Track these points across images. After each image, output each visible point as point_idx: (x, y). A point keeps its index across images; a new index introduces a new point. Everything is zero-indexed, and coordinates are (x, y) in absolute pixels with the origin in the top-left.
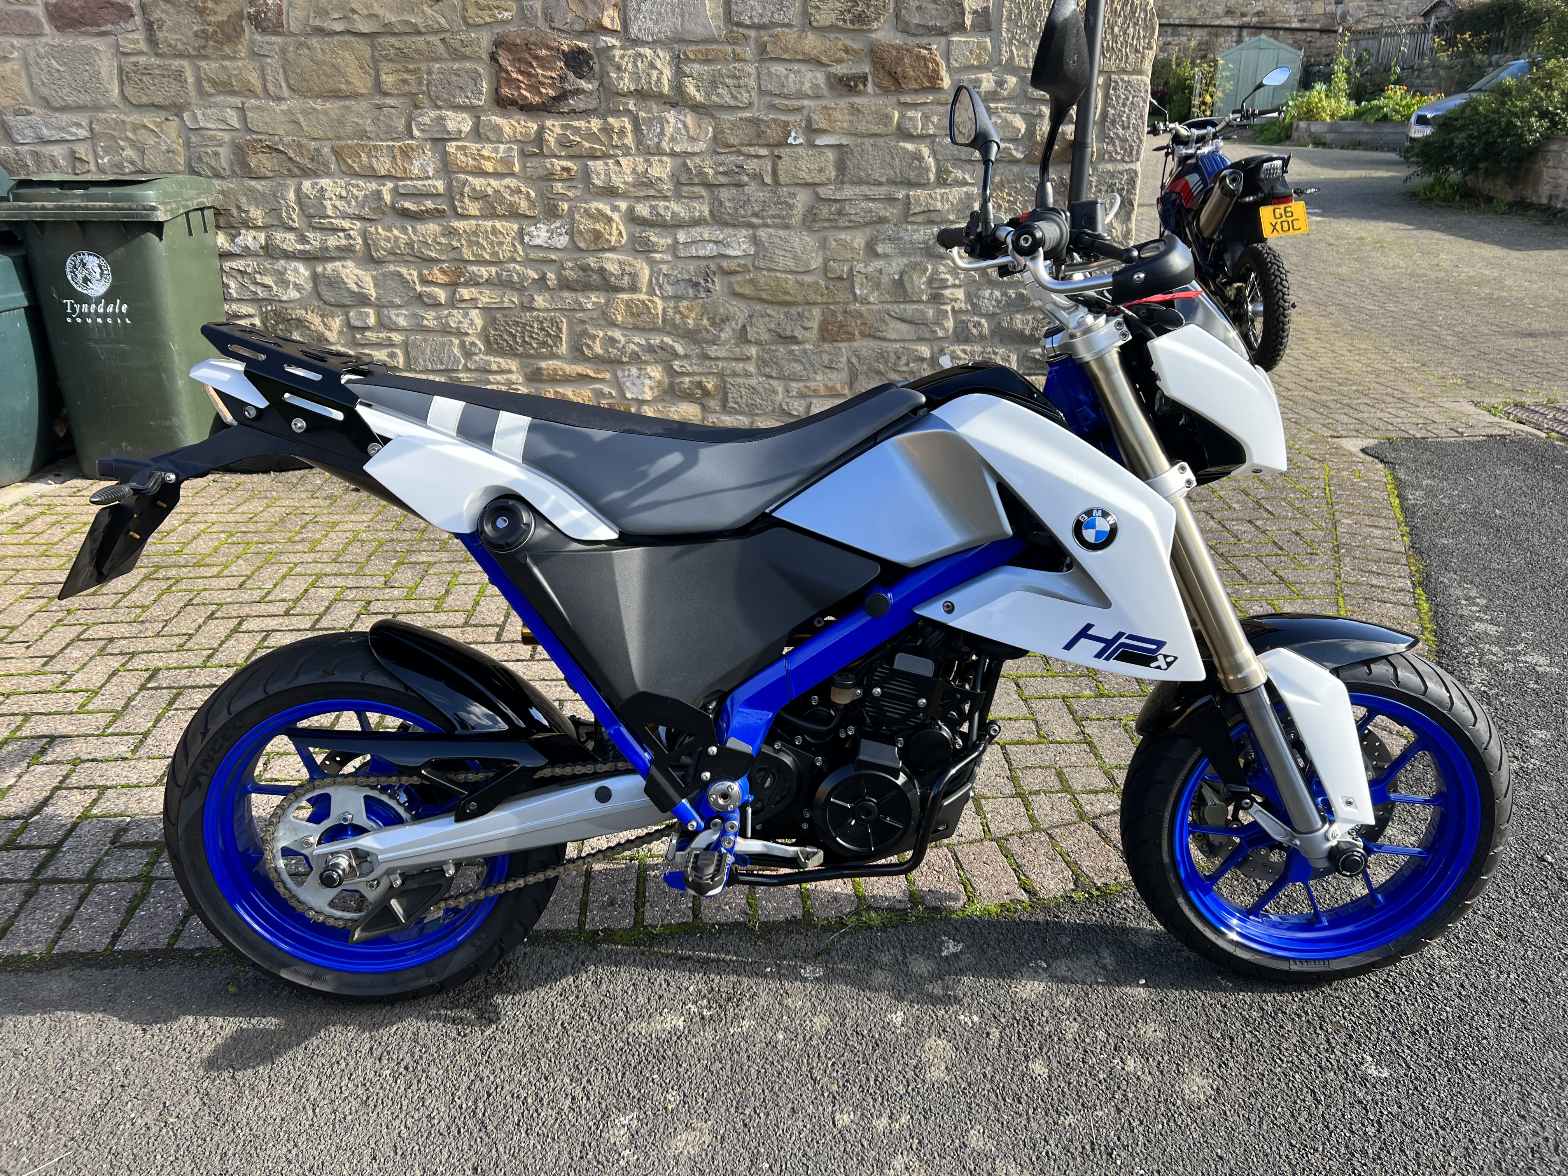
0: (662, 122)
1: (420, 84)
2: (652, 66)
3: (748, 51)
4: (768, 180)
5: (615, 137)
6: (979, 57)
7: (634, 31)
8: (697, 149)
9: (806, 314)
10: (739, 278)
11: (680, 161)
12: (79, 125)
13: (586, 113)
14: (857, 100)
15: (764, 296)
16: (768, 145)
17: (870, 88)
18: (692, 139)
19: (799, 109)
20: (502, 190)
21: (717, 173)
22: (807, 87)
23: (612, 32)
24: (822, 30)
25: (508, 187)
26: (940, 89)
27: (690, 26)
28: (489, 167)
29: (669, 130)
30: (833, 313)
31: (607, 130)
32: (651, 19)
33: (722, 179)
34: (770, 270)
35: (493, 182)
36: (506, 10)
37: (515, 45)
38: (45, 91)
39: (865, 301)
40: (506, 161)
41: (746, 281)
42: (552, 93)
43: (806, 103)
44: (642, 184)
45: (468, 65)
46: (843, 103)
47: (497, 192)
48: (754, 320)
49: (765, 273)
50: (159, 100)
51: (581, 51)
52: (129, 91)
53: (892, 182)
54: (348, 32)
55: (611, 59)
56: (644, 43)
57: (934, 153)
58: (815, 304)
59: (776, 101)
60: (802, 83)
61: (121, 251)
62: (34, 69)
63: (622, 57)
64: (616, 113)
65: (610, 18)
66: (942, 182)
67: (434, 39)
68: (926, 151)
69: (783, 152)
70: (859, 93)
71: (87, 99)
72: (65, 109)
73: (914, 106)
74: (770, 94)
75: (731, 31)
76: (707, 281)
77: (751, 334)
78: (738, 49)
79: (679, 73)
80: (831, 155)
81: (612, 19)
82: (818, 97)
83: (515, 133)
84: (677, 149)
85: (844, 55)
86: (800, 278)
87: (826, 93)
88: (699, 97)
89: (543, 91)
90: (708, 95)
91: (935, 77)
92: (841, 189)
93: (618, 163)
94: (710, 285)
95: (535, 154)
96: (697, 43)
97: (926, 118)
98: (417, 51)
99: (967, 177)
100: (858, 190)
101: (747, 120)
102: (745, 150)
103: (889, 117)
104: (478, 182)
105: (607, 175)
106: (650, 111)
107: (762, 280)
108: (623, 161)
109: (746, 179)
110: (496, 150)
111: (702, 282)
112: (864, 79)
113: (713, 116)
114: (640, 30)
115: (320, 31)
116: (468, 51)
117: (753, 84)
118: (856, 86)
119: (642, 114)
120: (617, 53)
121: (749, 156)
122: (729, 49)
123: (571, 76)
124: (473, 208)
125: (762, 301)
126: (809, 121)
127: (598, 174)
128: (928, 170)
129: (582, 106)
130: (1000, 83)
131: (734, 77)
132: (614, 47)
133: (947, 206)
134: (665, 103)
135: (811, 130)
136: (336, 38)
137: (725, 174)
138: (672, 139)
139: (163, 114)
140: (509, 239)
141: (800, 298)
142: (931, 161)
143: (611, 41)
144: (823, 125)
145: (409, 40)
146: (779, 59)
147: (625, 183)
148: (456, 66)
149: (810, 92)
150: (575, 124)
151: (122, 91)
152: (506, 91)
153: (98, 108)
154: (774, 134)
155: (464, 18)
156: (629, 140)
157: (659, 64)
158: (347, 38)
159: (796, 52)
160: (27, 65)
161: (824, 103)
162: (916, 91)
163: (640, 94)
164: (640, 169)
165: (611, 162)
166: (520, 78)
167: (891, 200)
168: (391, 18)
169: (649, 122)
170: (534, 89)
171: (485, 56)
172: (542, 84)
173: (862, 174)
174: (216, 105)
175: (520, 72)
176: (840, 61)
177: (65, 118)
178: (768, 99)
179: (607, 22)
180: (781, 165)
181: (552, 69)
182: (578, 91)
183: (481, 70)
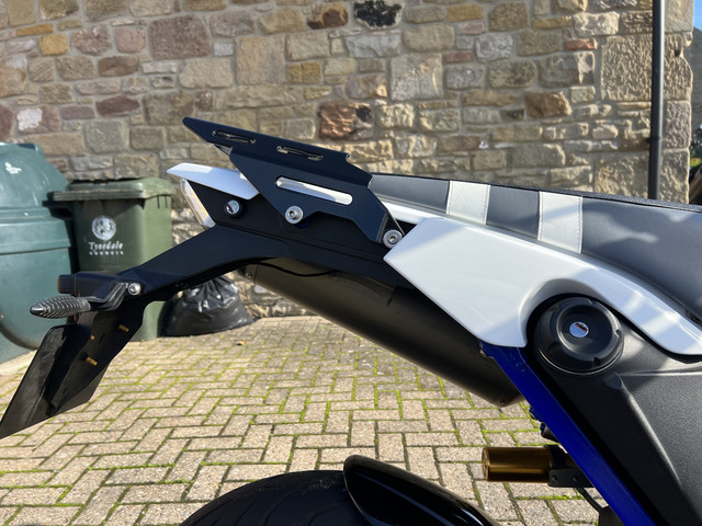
0: (409, 141)
1: (280, 129)
2: (403, 113)
3: (456, 102)
4: (468, 168)
5: (383, 151)
6: (588, 97)
7: (394, 96)
8: (427, 154)
11: (418, 161)
12: (108, 161)
13: (367, 140)
14: (518, 123)
16: (467, 150)
17: (525, 116)
18: (425, 149)
19: (485, 130)
22: (489, 118)
23: (382, 98)
24: (497, 89)
26: (566, 115)
27: (425, 91)
29: (412, 145)
31: (378, 147)
32: (403, 90)
33: (442, 169)
36: (326, 91)
37: (330, 107)
38: (92, 145)
42: (349, 130)
43: (489, 126)
45: (306, 119)
46: (510, 125)
50: (149, 146)
51: (365, 108)
52: (134, 143)
53: (540, 166)
54: (246, 107)
55: (381, 111)
56: (399, 102)
57: (564, 149)
59: (472, 127)
60: (486, 116)
61: (121, 216)
62: (88, 135)
63: (387, 110)
64: (384, 138)
65: (381, 90)
66: (569, 163)
67: (289, 108)
68: (559, 148)
69: (477, 153)
70: (520, 120)
71: (113, 148)
72: (102, 153)
73: (551, 125)
74: (469, 123)
75: (447, 93)
78: (450, 101)
79: (418, 116)
80: (504, 153)
81: (383, 91)
82: (495, 123)
84: (416, 155)
85: (509, 100)
87: (500, 121)
88: (429, 127)
89: (345, 129)
90: (434, 126)
91: (562, 109)
92: (510, 171)
93: (384, 164)
96: (428, 100)
97: (558, 131)
98: (280, 114)
99: (585, 161)
100: (520, 171)
101: (456, 137)
102: (454, 153)
103: (537, 131)
106: (401, 136)
108: (387, 163)
109: (455, 168)
112: (522, 112)
113: (436, 137)
114: (397, 95)
115: (232, 108)
116: (306, 112)
117: (459, 118)
118: (517, 116)
119: (398, 138)
120: (385, 108)
121: (457, 156)
122: (445, 102)
123: (360, 121)
126: (491, 136)
128: (561, 158)
129: (365, 136)
131: (448, 115)
132: (383, 105)
133: (573, 177)
134: (410, 132)
135: (492, 141)
136: (239, 111)
137: (444, 166)
138: (414, 150)
139: (150, 153)
142: (562, 153)
143: (382, 102)
144: (499, 137)
145: (275, 109)
146: (474, 105)
148: (299, 120)
149: (491, 121)
150: (361, 145)
151: (130, 143)
152: (325, 131)
153: (118, 152)
154: (471, 143)
155: (305, 97)
156: (390, 152)
157: (407, 112)
158: (245, 110)
159: (483, 101)
160: (84, 132)
161: (498, 126)
162: (552, 117)
163: (397, 128)
165: (380, 164)
166: (332, 123)
167: (539, 175)
168: (267, 98)
169: (401, 142)
170: (340, 129)
171: (315, 114)
172: (344, 126)
173: (523, 162)
174: (176, 147)
175: (333, 121)
176: (507, 104)
177: (101, 158)
178: (467, 126)
179: (379, 93)
180: (476, 160)
181: (350, 118)
182: (364, 128)
183: (312, 121)
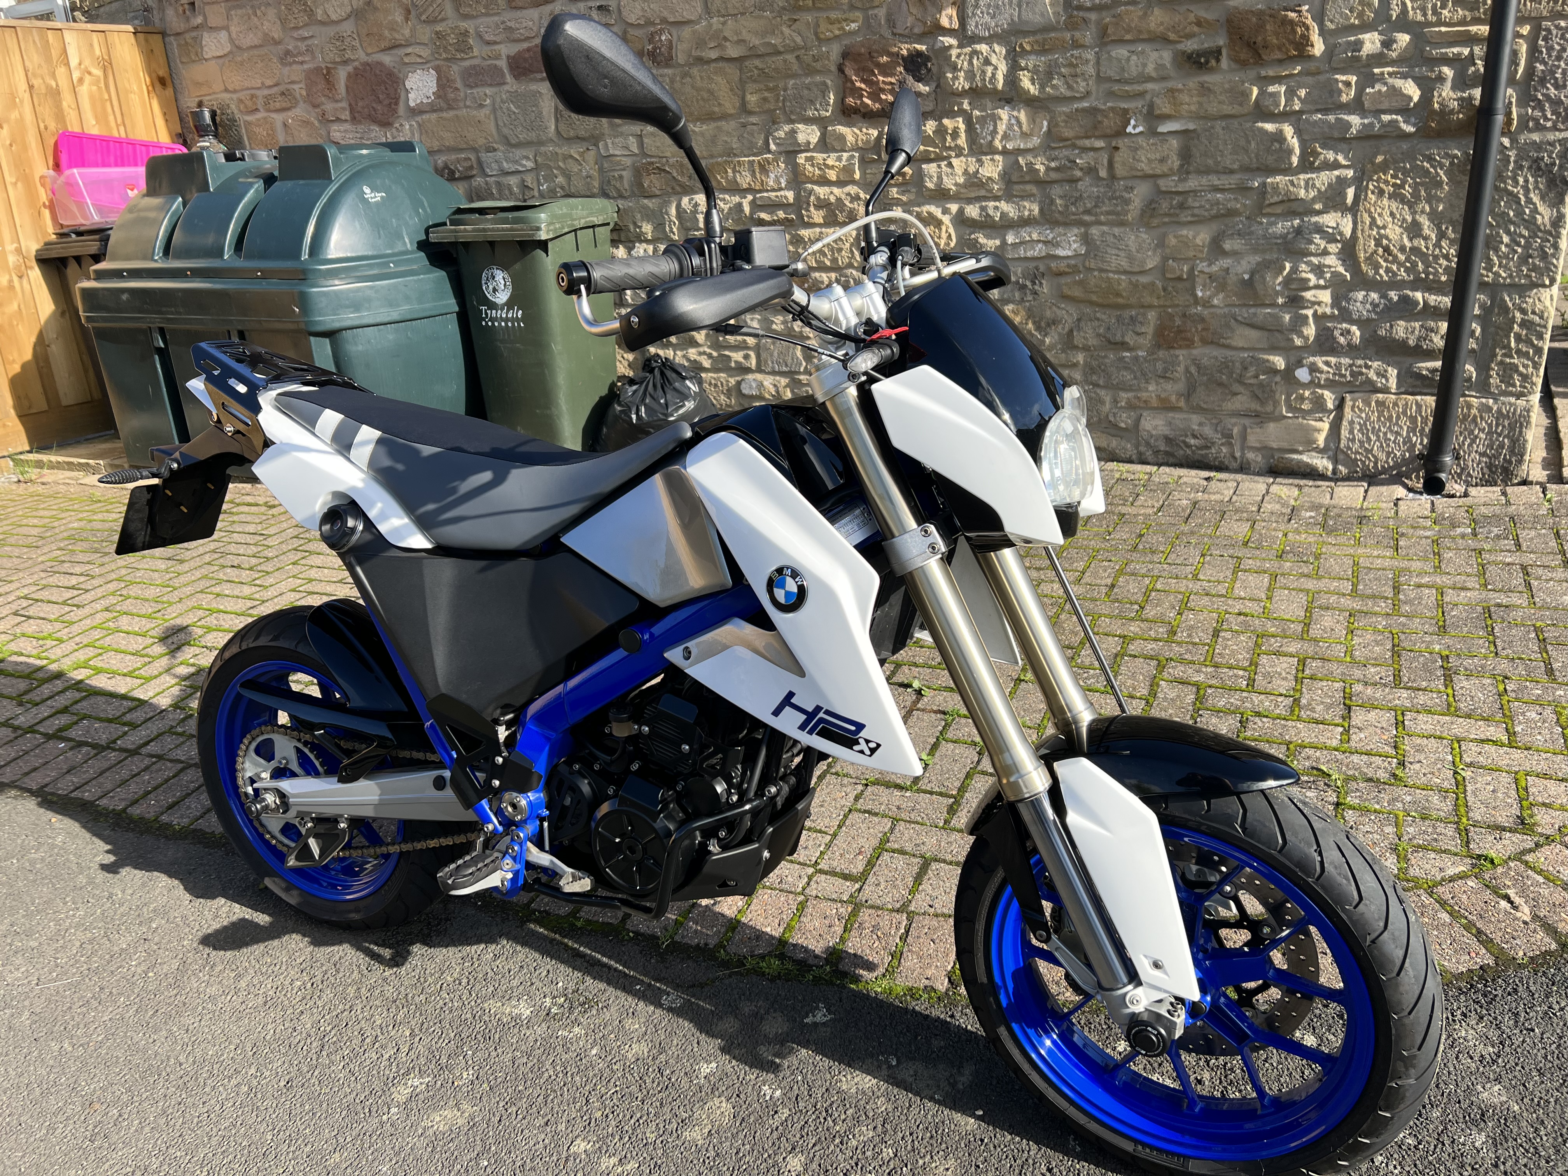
0: (995, 119)
1: (777, 100)
2: (987, 62)
3: (1088, 36)
4: (1103, 173)
5: (949, 138)
6: (1361, 15)
7: (971, 27)
8: (1030, 145)
9: (1140, 318)
10: (1068, 279)
11: (1012, 158)
12: (527, 158)
14: (1208, 78)
15: (1094, 298)
16: (1103, 136)
17: (1224, 63)
18: (1025, 135)
19: (1141, 94)
20: (843, 197)
21: (1048, 169)
22: (1150, 69)
23: (950, 32)
24: (1172, 4)
25: (849, 194)
26: (1311, 57)
27: (1028, 15)
28: (832, 175)
29: (1002, 128)
30: (1171, 317)
31: (941, 131)
32: (988, 14)
33: (1054, 176)
34: (1101, 270)
35: (836, 190)
36: (853, 22)
37: (860, 55)
38: (505, 131)
39: (1207, 303)
40: (848, 170)
41: (1076, 282)
42: (890, 98)
43: (1150, 86)
44: (973, 185)
45: (818, 78)
46: (1193, 83)
47: (839, 200)
48: (1082, 324)
49: (1096, 273)
50: (582, 133)
51: (919, 54)
52: (562, 127)
53: (1246, 169)
54: (721, 59)
55: (948, 59)
56: (981, 39)
57: (1298, 132)
58: (1150, 307)
60: (1145, 65)
61: (517, 266)
62: (499, 113)
63: (959, 56)
64: (951, 114)
65: (948, 17)
66: (1308, 164)
67: (791, 58)
68: (1288, 130)
69: (1121, 142)
70: (1211, 70)
71: (532, 136)
72: (519, 145)
73: (1278, 80)
74: (1109, 79)
75: (1071, 17)
76: (1034, 283)
77: (1078, 340)
78: (1077, 34)
79: (1014, 68)
80: (1174, 143)
81: (950, 18)
82: (1163, 79)
83: (857, 140)
84: (1009, 146)
85: (1196, 29)
86: (1134, 279)
87: (1172, 74)
88: (1034, 90)
89: (883, 97)
90: (1042, 87)
91: (1305, 41)
92: (1185, 180)
93: (950, 165)
94: (1036, 287)
95: (874, 160)
96: (1033, 33)
97: (1291, 93)
98: (776, 70)
99: (1340, 158)
100: (1204, 181)
101: (1084, 110)
102: (1081, 143)
103: (1247, 94)
104: (822, 191)
105: (940, 178)
106: (984, 109)
107: (1093, 282)
108: (955, 161)
109: (1078, 174)
110: (839, 159)
111: (1028, 283)
112: (1217, 53)
113: (1047, 109)
114: (977, 26)
115: (700, 61)
116: (818, 66)
117: (1091, 70)
118: (1207, 62)
119: (976, 113)
120: (954, 52)
121: (1085, 150)
122: (1068, 36)
123: (910, 80)
124: (818, 216)
125: (1091, 303)
126: (1151, 106)
127: (931, 177)
128: (1290, 152)
130: (1387, 44)
131: (1071, 65)
132: (951, 47)
133: (1312, 194)
134: (1000, 100)
135: (1153, 117)
136: (713, 65)
137: (1057, 169)
138: (1005, 137)
139: (585, 145)
140: (848, 245)
141: (1133, 301)
142: (1295, 143)
143: (948, 41)
144: (1166, 109)
145: (769, 60)
146: (1121, 42)
147: (956, 184)
148: (808, 80)
149: (1154, 74)
151: (557, 127)
152: (850, 101)
153: (541, 143)
154: (1110, 123)
155: (816, 34)
156: (962, 141)
157: (994, 59)
158: (721, 64)
159: (1140, 32)
160: (494, 110)
161: (1170, 84)
162: (1280, 61)
163: (976, 93)
164: (972, 169)
165: (944, 164)
166: (863, 86)
167: (1244, 189)
168: (756, 41)
169: (982, 120)
170: (875, 97)
171: (833, 68)
172: (883, 91)
173: (1210, 162)
174: (622, 134)
175: (863, 81)
176: (1189, 36)
177: (518, 153)
178: (1107, 86)
179: (945, 22)
180: (1118, 158)
181: (892, 75)
183: (829, 82)
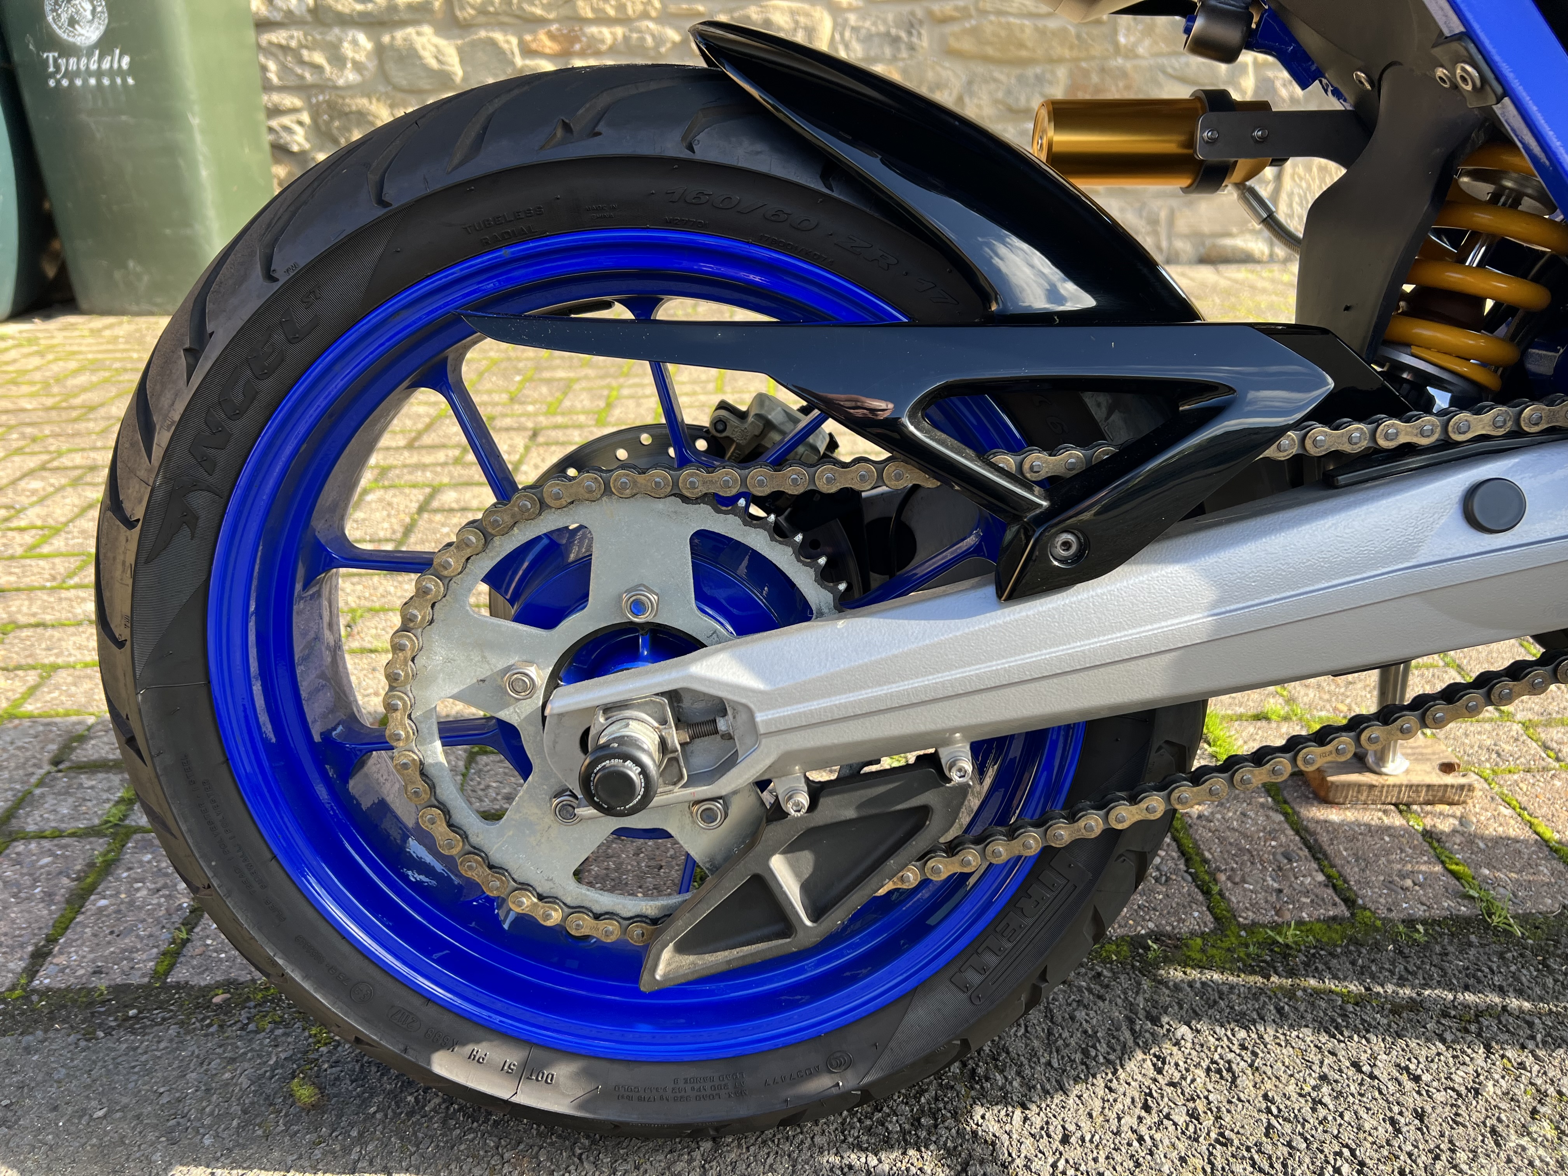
9: (1048, 76)
10: (956, 28)
15: (990, 51)
30: (1086, 73)
34: (1000, 13)
39: (1130, 54)
41: (965, 31)
48: (975, 88)
49: (992, 18)
58: (1060, 60)
76: (910, 33)
86: (1040, 23)
94: (915, 40)
107: (989, 29)
111: (903, 35)
125: (986, 59)
141: (1040, 53)
